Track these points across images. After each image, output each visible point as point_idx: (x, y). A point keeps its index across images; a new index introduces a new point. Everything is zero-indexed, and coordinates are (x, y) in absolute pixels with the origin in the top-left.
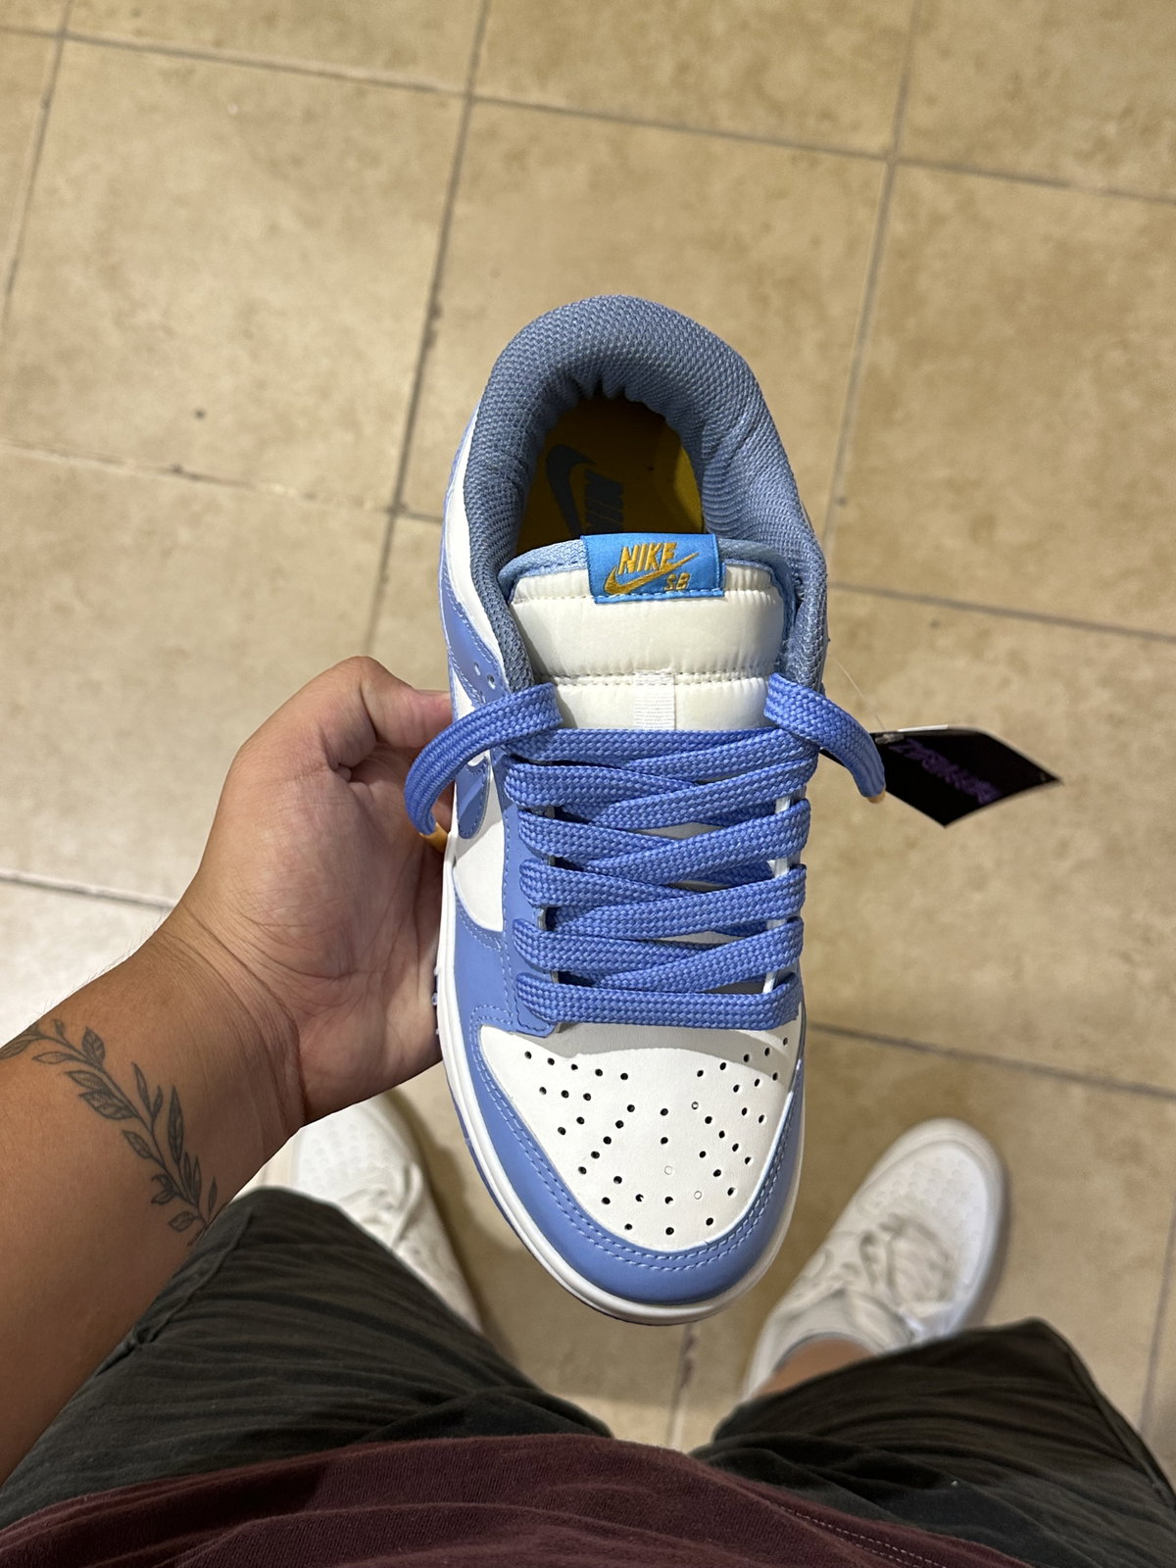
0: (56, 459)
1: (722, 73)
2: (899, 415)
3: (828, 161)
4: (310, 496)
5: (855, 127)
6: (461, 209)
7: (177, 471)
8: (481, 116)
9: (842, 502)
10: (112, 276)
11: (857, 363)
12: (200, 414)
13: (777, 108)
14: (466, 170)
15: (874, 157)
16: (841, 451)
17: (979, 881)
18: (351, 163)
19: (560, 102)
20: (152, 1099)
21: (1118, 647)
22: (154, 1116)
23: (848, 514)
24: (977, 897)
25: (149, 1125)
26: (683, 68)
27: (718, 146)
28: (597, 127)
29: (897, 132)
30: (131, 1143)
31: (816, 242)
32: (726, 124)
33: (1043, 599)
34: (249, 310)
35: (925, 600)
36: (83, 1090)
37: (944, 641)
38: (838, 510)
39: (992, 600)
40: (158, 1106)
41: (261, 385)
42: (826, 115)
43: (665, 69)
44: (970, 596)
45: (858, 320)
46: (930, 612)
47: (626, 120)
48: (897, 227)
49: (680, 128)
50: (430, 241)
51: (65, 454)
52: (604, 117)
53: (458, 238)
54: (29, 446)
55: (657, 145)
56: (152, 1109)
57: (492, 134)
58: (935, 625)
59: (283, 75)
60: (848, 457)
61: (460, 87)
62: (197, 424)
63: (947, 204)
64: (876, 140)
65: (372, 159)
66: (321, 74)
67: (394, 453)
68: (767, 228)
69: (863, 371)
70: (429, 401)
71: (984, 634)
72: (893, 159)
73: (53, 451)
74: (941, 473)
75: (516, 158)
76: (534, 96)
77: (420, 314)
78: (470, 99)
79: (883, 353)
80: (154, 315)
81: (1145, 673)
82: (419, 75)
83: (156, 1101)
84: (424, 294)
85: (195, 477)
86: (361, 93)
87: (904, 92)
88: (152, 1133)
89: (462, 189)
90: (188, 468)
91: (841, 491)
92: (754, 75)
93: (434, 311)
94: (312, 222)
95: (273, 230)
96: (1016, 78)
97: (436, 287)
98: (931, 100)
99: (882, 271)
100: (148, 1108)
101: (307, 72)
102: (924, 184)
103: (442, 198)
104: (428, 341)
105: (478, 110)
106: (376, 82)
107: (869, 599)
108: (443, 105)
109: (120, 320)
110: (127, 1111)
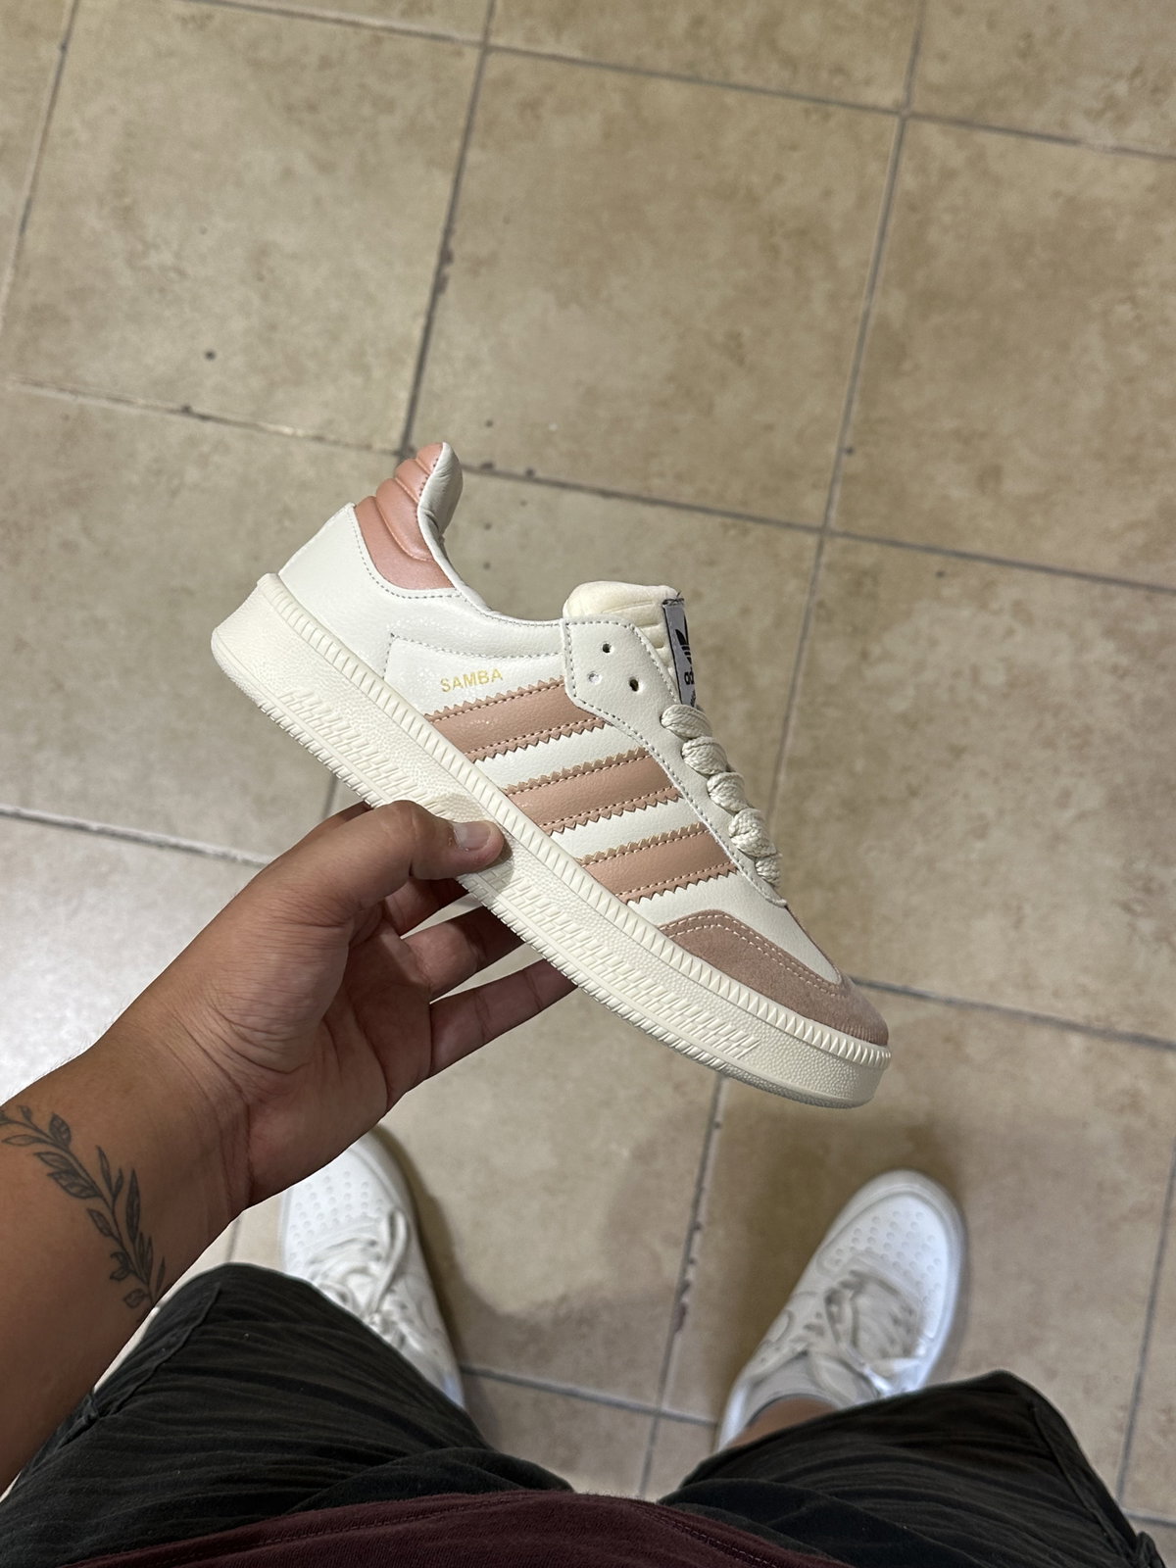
0: (66, 397)
1: (736, 27)
2: (907, 366)
3: (841, 115)
4: (319, 439)
5: (868, 82)
6: (474, 156)
7: (186, 410)
8: (496, 66)
9: (850, 451)
10: (126, 217)
11: (867, 315)
12: (210, 355)
13: (790, 62)
14: (480, 118)
15: (886, 112)
16: (850, 402)
17: (981, 831)
18: (367, 110)
19: (577, 54)
20: (114, 1180)
21: (1123, 599)
22: (115, 1196)
23: (855, 464)
24: (979, 845)
25: (110, 1204)
26: (698, 22)
27: (731, 98)
28: (611, 78)
29: (909, 88)
30: (95, 1221)
31: (827, 194)
32: (740, 77)
33: (1048, 550)
34: (260, 254)
35: (930, 550)
36: (51, 1170)
37: (951, 589)
38: (845, 458)
39: (998, 551)
40: (119, 1187)
41: (273, 327)
42: (839, 70)
43: (680, 23)
44: (977, 546)
45: (868, 272)
46: (935, 562)
47: (640, 71)
48: (908, 181)
49: (694, 79)
50: (443, 186)
51: (74, 392)
52: (619, 68)
53: (469, 183)
54: (39, 384)
55: (671, 96)
56: (114, 1189)
57: (507, 82)
58: (940, 574)
59: (301, 23)
60: (855, 407)
61: (477, 37)
62: (208, 364)
63: (958, 159)
64: (888, 95)
65: (388, 106)
66: (340, 22)
67: (404, 396)
68: (779, 179)
69: (872, 322)
70: (437, 346)
71: (989, 585)
72: (906, 114)
73: (62, 390)
74: (948, 424)
75: (530, 107)
76: (549, 47)
77: (433, 260)
78: (486, 49)
79: (893, 305)
80: (167, 257)
81: (1150, 625)
82: (436, 25)
83: (118, 1180)
84: (437, 238)
85: (204, 418)
86: (378, 41)
87: (916, 49)
88: (113, 1213)
89: (476, 137)
90: (197, 409)
91: (848, 442)
92: (767, 30)
93: (446, 257)
94: (326, 168)
95: (288, 174)
96: (1028, 36)
97: (448, 232)
98: (943, 57)
99: (893, 221)
100: (110, 1189)
101: (324, 19)
102: (934, 138)
103: (456, 144)
104: (439, 286)
105: (493, 59)
106: (391, 31)
107: (875, 547)
108: (459, 54)
109: (132, 260)
110: (90, 1190)
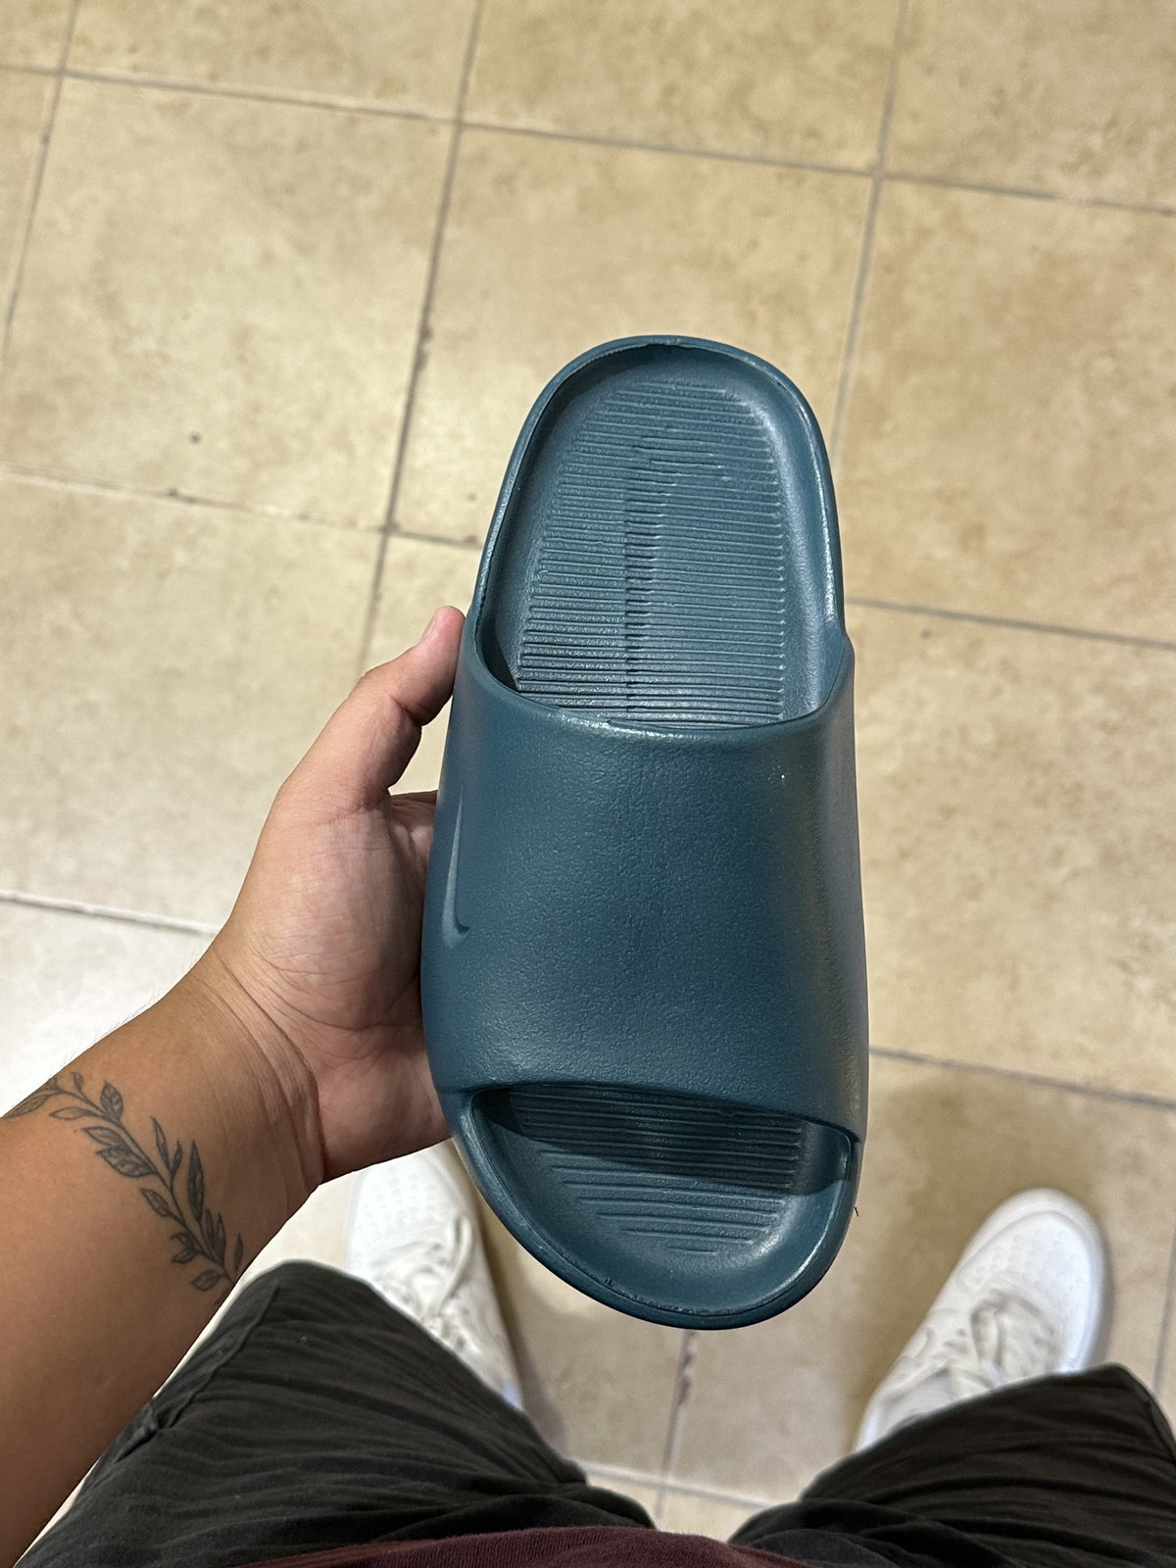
0: (54, 485)
1: (707, 95)
2: (887, 426)
3: (814, 178)
4: (304, 517)
5: (841, 144)
6: (451, 232)
7: (173, 494)
8: (470, 142)
10: (110, 305)
11: (845, 378)
12: (195, 439)
13: (762, 127)
14: (456, 195)
15: (860, 174)
17: (974, 891)
18: (343, 190)
19: (548, 126)
20: (171, 1159)
21: (1111, 654)
22: (173, 1176)
24: (972, 906)
25: (168, 1183)
26: (669, 90)
27: (704, 166)
28: (584, 150)
29: (881, 149)
30: (149, 1200)
31: (802, 258)
32: (713, 144)
33: (1035, 607)
34: (243, 336)
35: (916, 610)
36: (99, 1147)
37: (936, 650)
39: (983, 609)
40: (177, 1166)
41: (255, 408)
42: (811, 133)
43: (652, 92)
44: (962, 605)
45: (845, 335)
46: (921, 622)
47: (614, 143)
48: (884, 242)
49: (668, 149)
50: (421, 264)
51: (63, 480)
52: (592, 140)
53: (449, 262)
54: (29, 473)
55: (644, 166)
56: (171, 1167)
57: (481, 158)
58: (926, 634)
59: (276, 107)
61: (449, 114)
62: (192, 448)
63: (933, 218)
64: (861, 156)
65: (363, 185)
66: (314, 104)
67: (386, 472)
68: (754, 244)
69: (851, 384)
70: (421, 422)
71: (976, 644)
72: (878, 175)
73: (52, 477)
74: (929, 483)
75: (506, 181)
76: (522, 122)
77: (412, 337)
78: (460, 125)
79: (871, 366)
80: (150, 343)
81: (1139, 680)
82: (409, 103)
83: (175, 1159)
84: (415, 316)
85: (191, 500)
86: (352, 122)
87: (889, 110)
88: (171, 1191)
89: (452, 214)
90: (185, 491)
92: (739, 95)
93: (425, 333)
94: (305, 249)
95: (267, 257)
96: (1000, 92)
97: (427, 309)
98: (915, 116)
99: (869, 285)
100: (167, 1166)
101: (300, 103)
102: (909, 198)
103: (432, 223)
104: (420, 362)
105: (467, 136)
106: (366, 111)
108: (433, 131)
109: (117, 348)
110: (144, 1168)
